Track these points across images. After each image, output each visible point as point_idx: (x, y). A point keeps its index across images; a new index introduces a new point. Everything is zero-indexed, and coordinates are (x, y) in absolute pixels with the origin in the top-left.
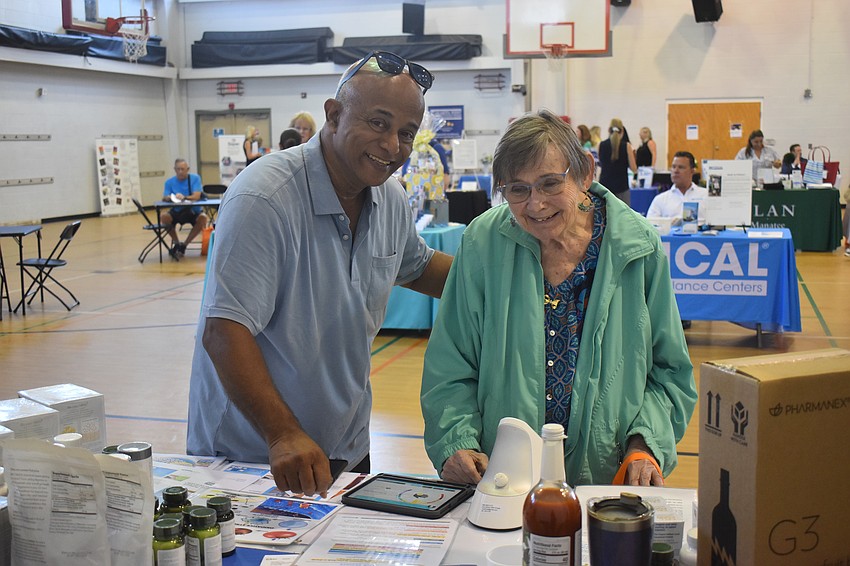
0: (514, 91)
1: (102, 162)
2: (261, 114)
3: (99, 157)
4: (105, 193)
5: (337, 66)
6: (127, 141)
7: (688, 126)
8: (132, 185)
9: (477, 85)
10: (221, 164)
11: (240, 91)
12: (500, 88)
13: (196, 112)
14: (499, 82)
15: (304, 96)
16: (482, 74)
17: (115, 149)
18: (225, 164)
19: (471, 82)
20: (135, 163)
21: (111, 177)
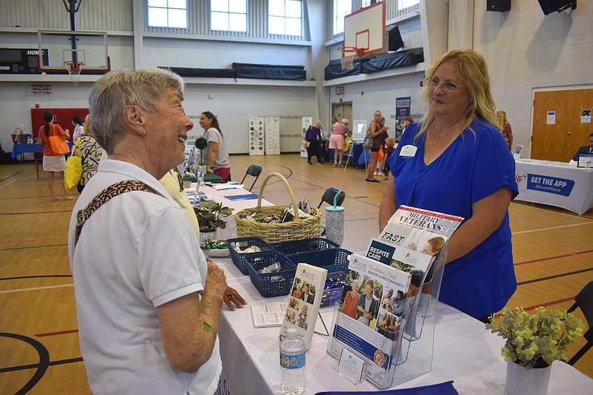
1: (252, 129)
3: (251, 126)
4: (252, 144)
6: (272, 119)
7: (548, 112)
8: (274, 141)
11: (343, 91)
13: (333, 103)
17: (261, 123)
20: (278, 130)
21: (257, 136)
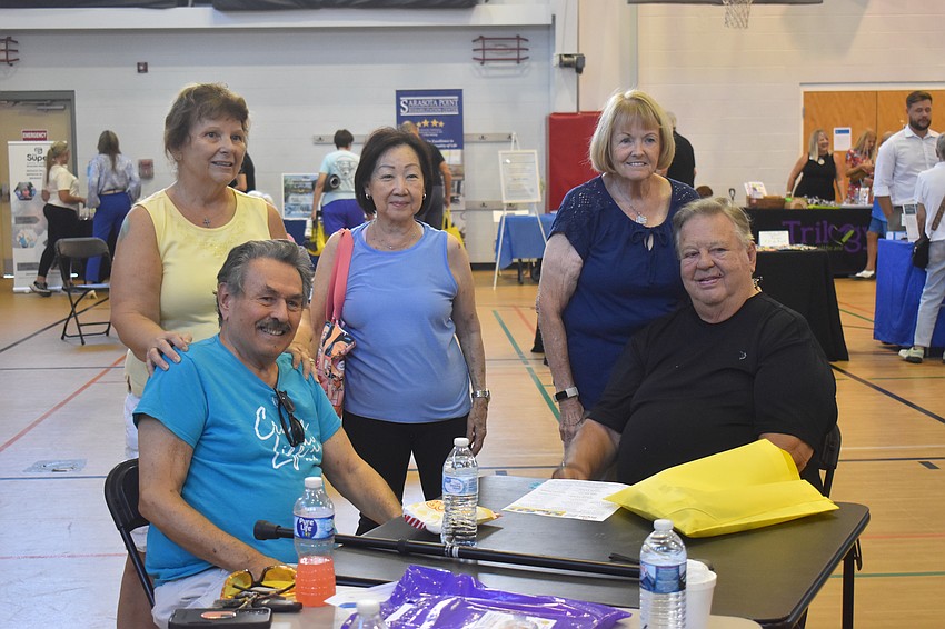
0: (563, 65)
2: (53, 101)
5: (219, 14)
7: (835, 129)
9: (479, 55)
10: (14, 197)
11: (12, 56)
12: (518, 60)
14: (519, 49)
15: (143, 68)
16: (486, 35)
18: (23, 198)
19: (467, 49)
